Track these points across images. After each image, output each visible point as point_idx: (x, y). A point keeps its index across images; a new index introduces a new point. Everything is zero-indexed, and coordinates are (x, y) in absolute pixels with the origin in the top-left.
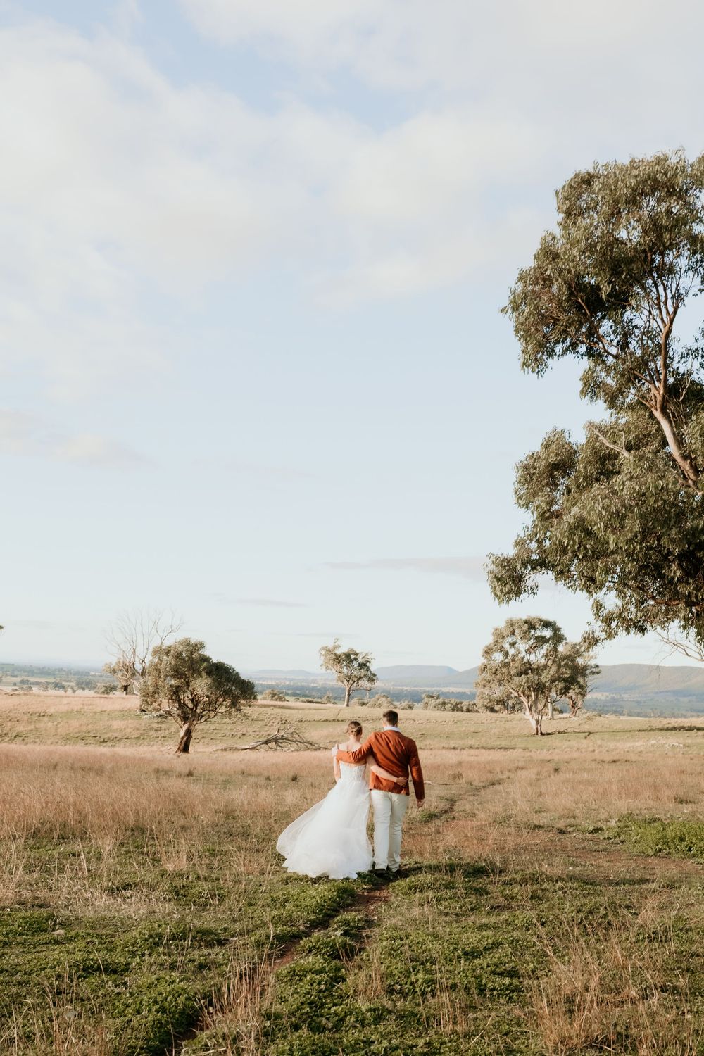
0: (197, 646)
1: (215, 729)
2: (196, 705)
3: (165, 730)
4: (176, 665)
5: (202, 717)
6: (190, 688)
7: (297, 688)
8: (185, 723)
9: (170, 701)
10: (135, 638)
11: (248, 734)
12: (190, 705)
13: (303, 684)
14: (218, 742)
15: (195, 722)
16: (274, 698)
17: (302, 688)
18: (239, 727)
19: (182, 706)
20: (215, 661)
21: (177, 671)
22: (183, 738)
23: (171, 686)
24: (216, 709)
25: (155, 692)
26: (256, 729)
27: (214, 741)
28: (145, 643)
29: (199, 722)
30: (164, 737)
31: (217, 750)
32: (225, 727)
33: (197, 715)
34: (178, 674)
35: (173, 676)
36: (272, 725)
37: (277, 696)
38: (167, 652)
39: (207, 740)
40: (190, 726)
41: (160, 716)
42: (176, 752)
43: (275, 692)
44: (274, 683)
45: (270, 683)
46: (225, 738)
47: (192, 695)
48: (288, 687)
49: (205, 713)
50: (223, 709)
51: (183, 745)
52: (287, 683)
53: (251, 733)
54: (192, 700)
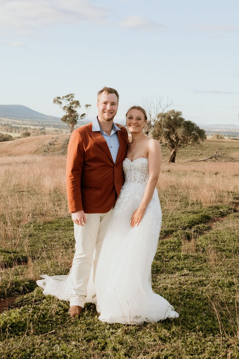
0: (178, 114)
1: (188, 152)
2: (178, 141)
3: (165, 152)
4: (168, 122)
5: (181, 146)
6: (175, 133)
7: (230, 133)
8: (173, 149)
9: (166, 139)
10: (150, 110)
11: (203, 154)
12: (175, 141)
13: (233, 131)
14: (189, 157)
15: (177, 149)
16: (218, 138)
17: (232, 133)
18: (199, 151)
19: (172, 141)
20: (186, 120)
21: (169, 125)
22: (172, 156)
23: (166, 132)
24: (187, 142)
25: (159, 135)
26: (207, 152)
27: (187, 157)
28: (155, 112)
29: (179, 148)
30: (164, 155)
31: (188, 161)
32: (193, 151)
33: (178, 145)
34: (169, 126)
35: (167, 127)
36: (215, 150)
37: (219, 137)
38: (164, 116)
39: (184, 157)
40: (175, 150)
41: (163, 145)
42: (169, 162)
43: (219, 135)
44: (219, 130)
45: (217, 130)
46: (192, 156)
47: (176, 136)
48: (225, 133)
49: (182, 144)
50: (190, 143)
51: (172, 159)
52: (225, 130)
53: (205, 153)
54: (176, 138)
